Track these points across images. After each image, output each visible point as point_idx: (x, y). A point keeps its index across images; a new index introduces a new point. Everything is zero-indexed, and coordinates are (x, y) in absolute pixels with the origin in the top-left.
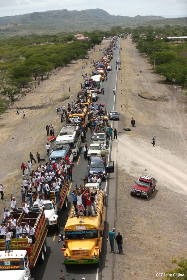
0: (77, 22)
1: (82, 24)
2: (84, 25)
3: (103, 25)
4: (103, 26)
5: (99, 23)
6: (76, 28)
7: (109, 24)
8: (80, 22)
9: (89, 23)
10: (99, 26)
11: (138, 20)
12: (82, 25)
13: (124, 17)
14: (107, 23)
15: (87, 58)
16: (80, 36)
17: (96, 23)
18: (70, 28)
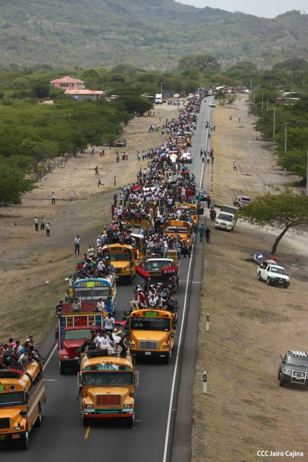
0: (34, 24)
1: (58, 34)
2: (64, 42)
3: (144, 44)
4: (142, 48)
5: (126, 38)
6: (31, 51)
7: (167, 42)
8: (47, 24)
9: (86, 32)
10: (126, 47)
11: (287, 32)
12: (57, 39)
13: (230, 14)
14: (160, 40)
15: (121, 146)
16: (73, 85)
17: (113, 35)
18: (9, 48)
